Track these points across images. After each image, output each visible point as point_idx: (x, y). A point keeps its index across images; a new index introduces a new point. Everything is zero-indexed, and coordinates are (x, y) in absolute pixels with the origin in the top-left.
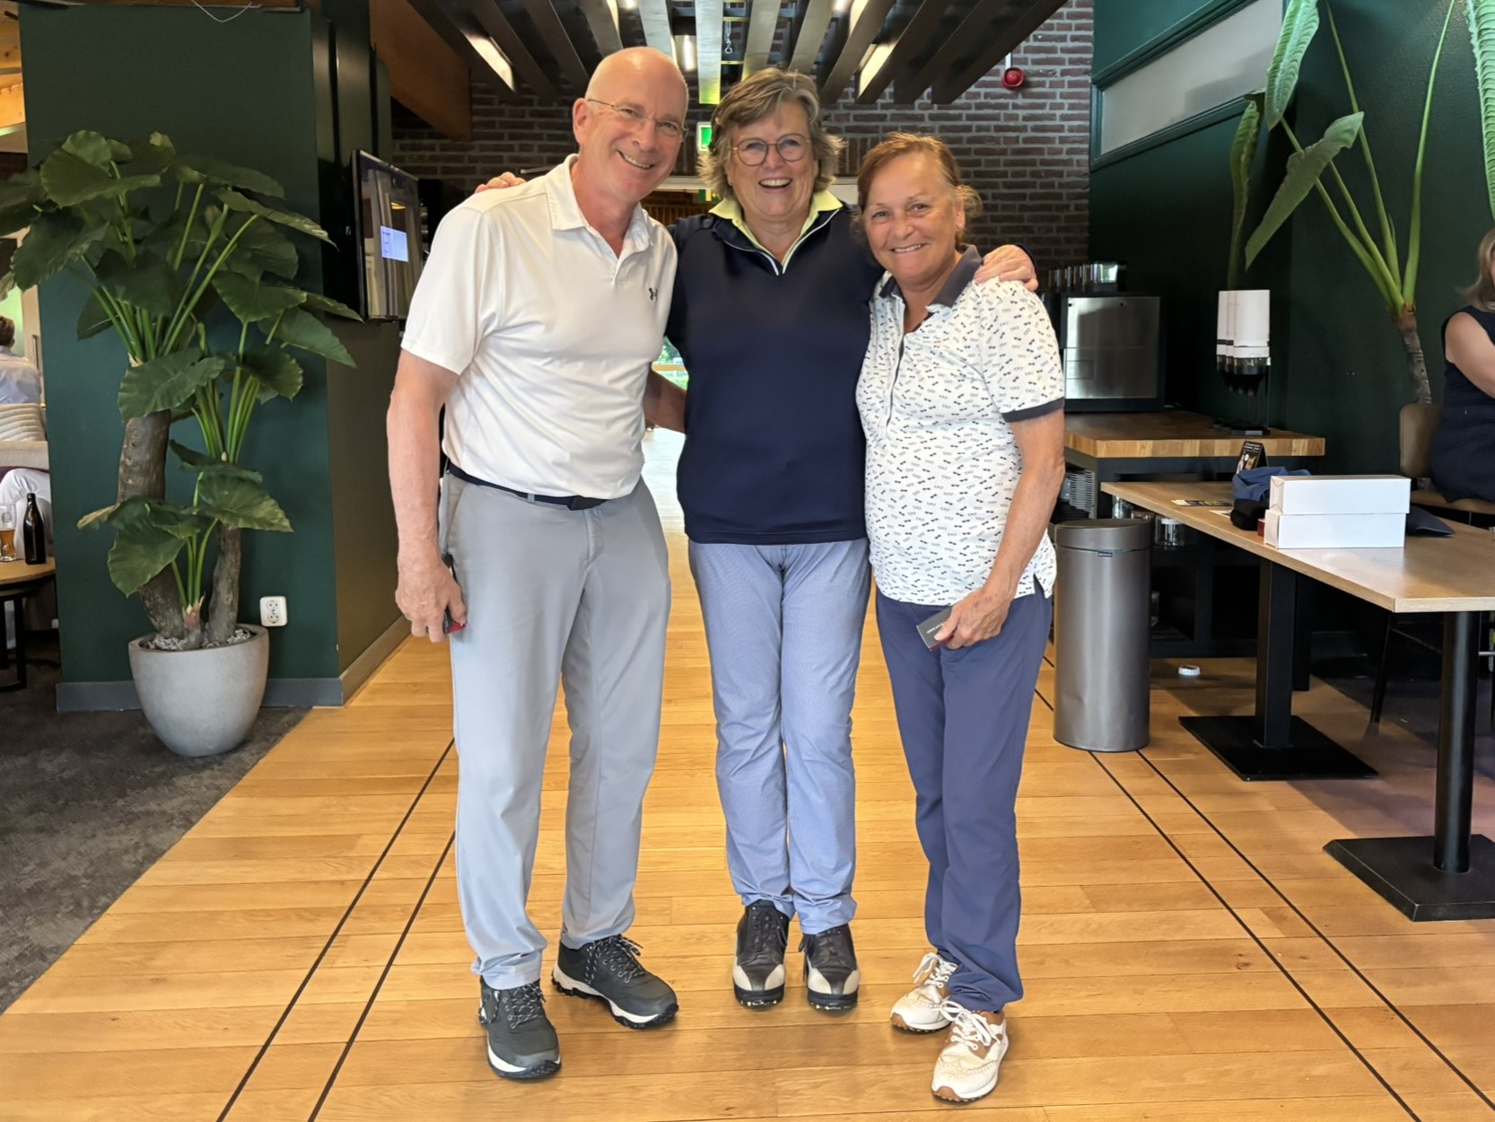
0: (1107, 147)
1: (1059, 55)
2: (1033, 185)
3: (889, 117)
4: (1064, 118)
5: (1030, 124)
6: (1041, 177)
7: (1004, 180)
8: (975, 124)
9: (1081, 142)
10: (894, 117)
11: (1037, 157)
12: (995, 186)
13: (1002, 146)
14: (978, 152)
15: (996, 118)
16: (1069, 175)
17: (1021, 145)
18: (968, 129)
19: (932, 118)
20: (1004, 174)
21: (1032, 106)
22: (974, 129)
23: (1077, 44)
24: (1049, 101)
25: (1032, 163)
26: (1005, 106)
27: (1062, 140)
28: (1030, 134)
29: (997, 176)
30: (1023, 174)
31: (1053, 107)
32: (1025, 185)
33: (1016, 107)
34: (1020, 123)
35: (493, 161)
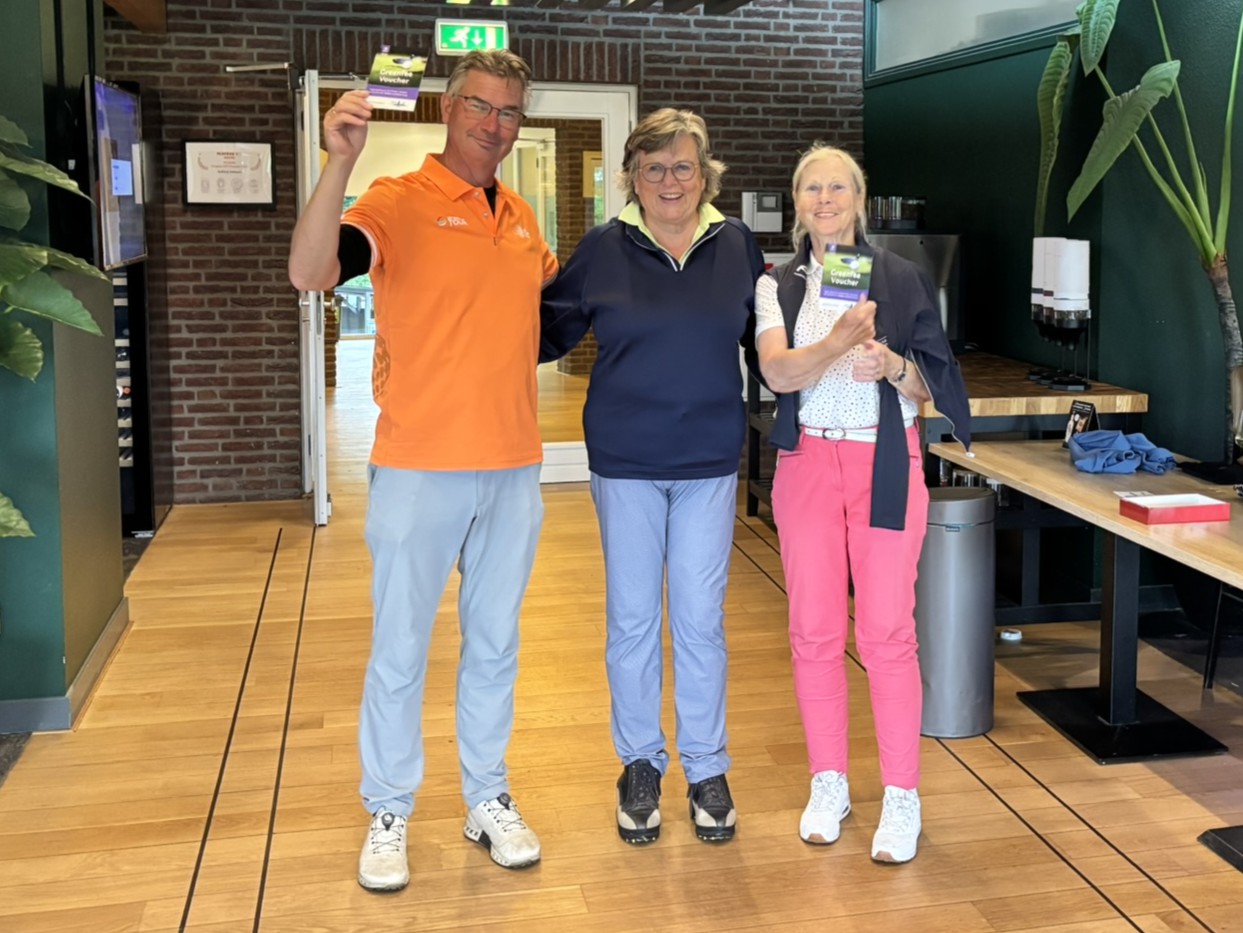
0: (882, 64)
2: (805, 100)
3: (651, 22)
4: (837, 29)
5: (802, 35)
6: (814, 92)
7: (775, 93)
8: (743, 32)
9: (855, 56)
10: (656, 22)
11: (810, 71)
12: (765, 100)
13: (772, 57)
14: (747, 62)
15: (765, 27)
16: (843, 90)
17: (792, 57)
18: (736, 37)
19: (698, 23)
20: (775, 88)
21: (803, 16)
22: (743, 37)
24: (820, 11)
25: (804, 76)
26: (775, 15)
27: (836, 53)
28: (801, 45)
29: (769, 90)
30: (795, 87)
31: (825, 17)
32: (797, 100)
33: (786, 15)
34: (791, 33)
35: (193, 58)
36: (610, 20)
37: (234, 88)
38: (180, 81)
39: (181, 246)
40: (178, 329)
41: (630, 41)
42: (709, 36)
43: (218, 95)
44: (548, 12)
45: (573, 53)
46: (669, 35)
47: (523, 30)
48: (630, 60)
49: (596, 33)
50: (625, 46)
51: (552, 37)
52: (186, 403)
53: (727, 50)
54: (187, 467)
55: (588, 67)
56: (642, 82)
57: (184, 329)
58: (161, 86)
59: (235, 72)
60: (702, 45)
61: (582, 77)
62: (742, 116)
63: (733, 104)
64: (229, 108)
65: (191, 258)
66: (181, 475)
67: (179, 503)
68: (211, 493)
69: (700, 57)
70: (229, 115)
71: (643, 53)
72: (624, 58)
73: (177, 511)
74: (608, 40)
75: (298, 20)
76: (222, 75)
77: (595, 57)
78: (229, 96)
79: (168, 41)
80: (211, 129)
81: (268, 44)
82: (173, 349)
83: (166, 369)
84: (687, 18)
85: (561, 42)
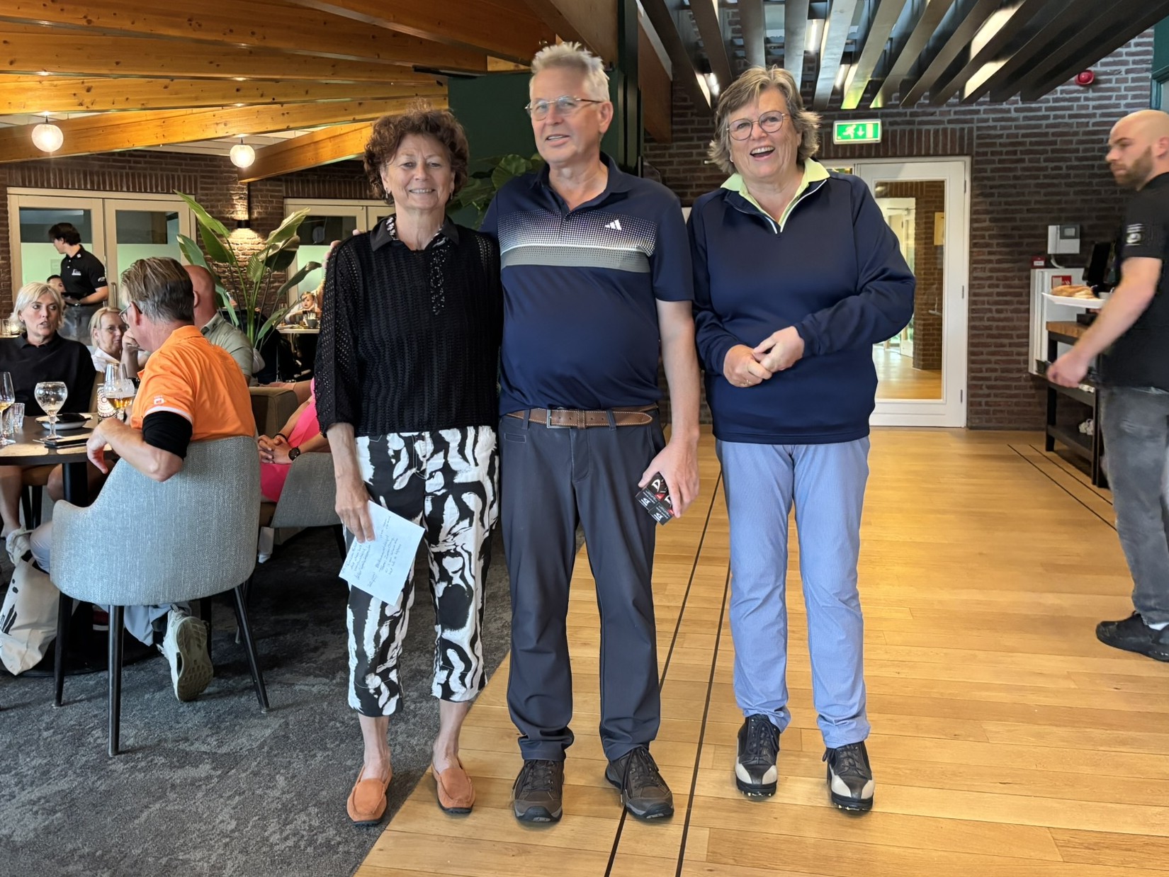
1: (1124, 58)
3: (982, 112)
5: (1099, 112)
7: (1076, 155)
8: (1052, 113)
10: (986, 111)
12: (1068, 159)
13: (1075, 129)
14: (1053, 134)
15: (1070, 108)
17: (1091, 128)
18: (1047, 117)
19: (1017, 110)
20: (1077, 151)
21: (1100, 98)
22: (1052, 117)
23: (1139, 49)
25: (1100, 142)
26: (1078, 99)
29: (1071, 152)
30: (1092, 150)
32: (1093, 158)
33: (1086, 99)
35: (686, 157)
36: (952, 113)
37: (708, 174)
38: (678, 171)
41: (966, 126)
42: (1026, 118)
43: (699, 178)
44: (909, 111)
45: (925, 137)
46: (994, 120)
47: (892, 124)
48: (966, 138)
49: (942, 122)
50: (962, 129)
51: (911, 127)
53: (1039, 126)
55: (936, 145)
56: (974, 153)
60: (1020, 125)
61: (931, 152)
62: (1050, 172)
63: (1043, 164)
69: (1018, 133)
71: (975, 134)
72: (962, 138)
74: (950, 126)
76: (702, 166)
77: (941, 138)
79: (672, 147)
84: (1008, 106)
85: (917, 130)
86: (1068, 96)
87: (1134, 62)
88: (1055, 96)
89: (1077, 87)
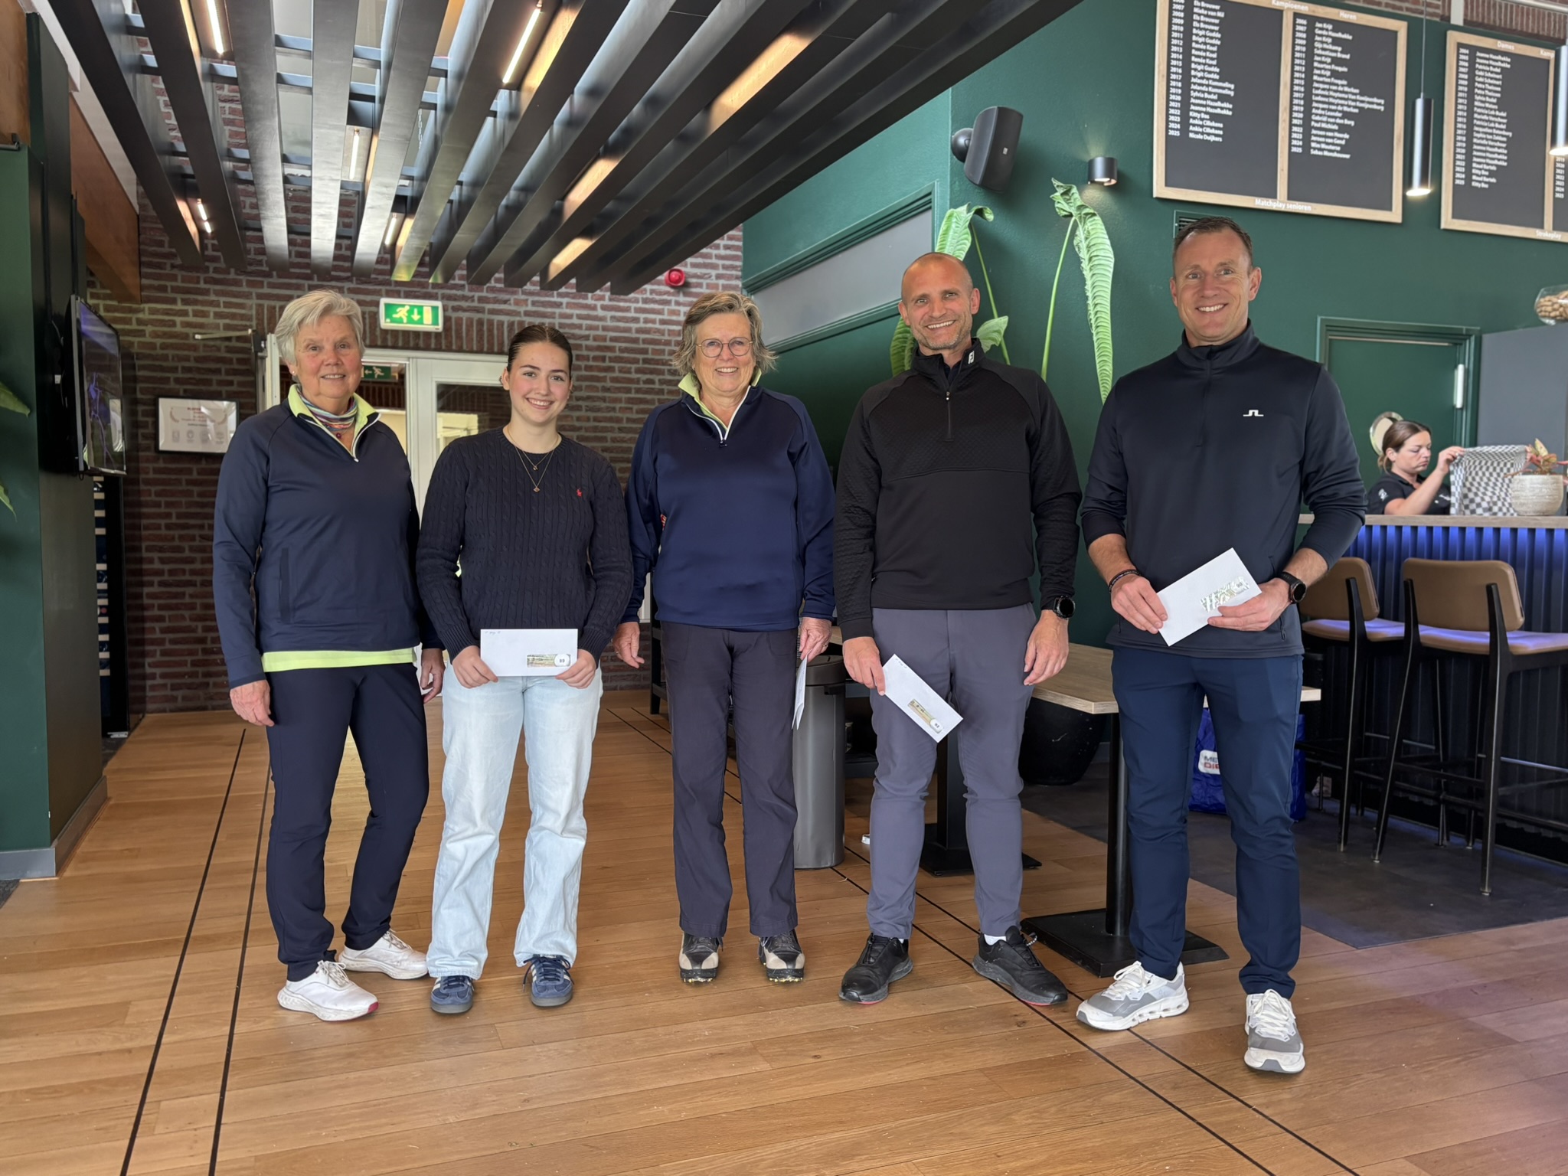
1: (714, 261)
3: (564, 305)
8: (642, 316)
12: (661, 372)
13: (666, 337)
14: (645, 341)
15: (660, 312)
18: (636, 320)
19: (604, 308)
22: (642, 320)
23: (728, 252)
26: (668, 303)
33: (678, 303)
35: (165, 326)
36: (529, 302)
37: (201, 353)
38: (153, 346)
39: (153, 489)
40: (151, 561)
42: (613, 318)
43: (187, 359)
44: (477, 295)
46: (579, 317)
47: (455, 309)
49: (518, 314)
51: (480, 315)
52: (157, 626)
53: (628, 330)
54: (159, 681)
57: (156, 561)
58: (135, 350)
59: (203, 340)
60: (608, 326)
62: (642, 385)
63: (634, 376)
64: (198, 370)
65: (163, 500)
66: (153, 688)
67: (152, 712)
68: (180, 703)
69: (606, 336)
70: (198, 376)
73: (149, 718)
75: (260, 296)
76: (191, 341)
78: (197, 360)
79: (143, 310)
80: (181, 388)
81: (233, 316)
82: (146, 579)
83: (140, 596)
84: (593, 302)
85: (488, 320)
86: (658, 298)
87: (725, 267)
88: (645, 296)
89: (668, 289)
